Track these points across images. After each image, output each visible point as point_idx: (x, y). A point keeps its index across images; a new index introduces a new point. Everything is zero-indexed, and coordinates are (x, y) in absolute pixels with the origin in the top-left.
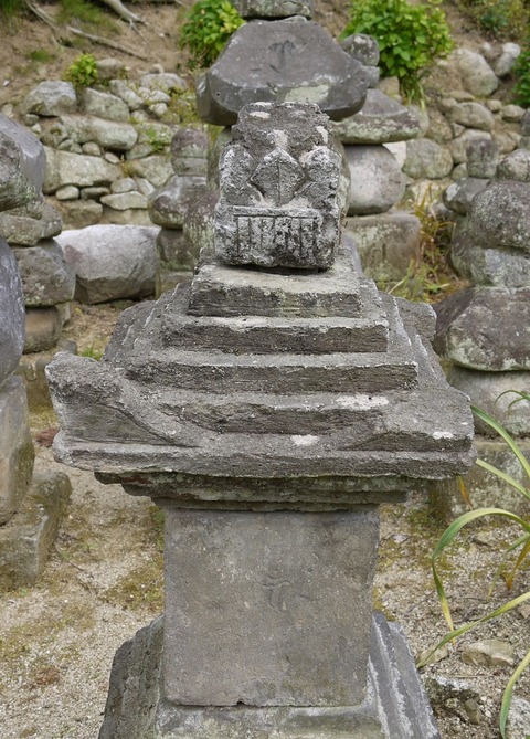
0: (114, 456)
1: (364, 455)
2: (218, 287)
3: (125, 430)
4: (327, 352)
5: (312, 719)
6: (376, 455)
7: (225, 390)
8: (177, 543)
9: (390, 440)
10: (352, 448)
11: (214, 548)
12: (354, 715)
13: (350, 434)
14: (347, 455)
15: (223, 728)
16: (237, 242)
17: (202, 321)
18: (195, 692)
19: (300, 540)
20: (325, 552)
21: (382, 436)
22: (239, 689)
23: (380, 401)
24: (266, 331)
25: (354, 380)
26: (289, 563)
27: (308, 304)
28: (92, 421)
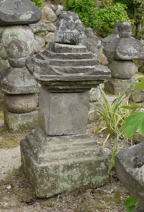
0: (48, 77)
1: (93, 75)
2: (60, 47)
3: (50, 72)
4: (82, 59)
5: (77, 136)
6: (95, 76)
7: (65, 66)
8: (53, 100)
9: (97, 73)
10: (90, 75)
11: (60, 100)
12: (85, 135)
13: (89, 72)
14: (90, 76)
15: (60, 140)
16: (63, 38)
17: (58, 53)
18: (55, 133)
19: (76, 98)
20: (80, 100)
21: (96, 72)
22: (63, 131)
23: (94, 67)
24: (71, 55)
25: (88, 63)
26: (74, 103)
27: (77, 50)
28: (44, 70)
